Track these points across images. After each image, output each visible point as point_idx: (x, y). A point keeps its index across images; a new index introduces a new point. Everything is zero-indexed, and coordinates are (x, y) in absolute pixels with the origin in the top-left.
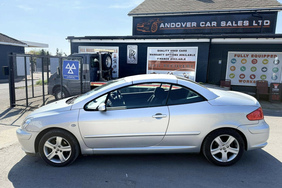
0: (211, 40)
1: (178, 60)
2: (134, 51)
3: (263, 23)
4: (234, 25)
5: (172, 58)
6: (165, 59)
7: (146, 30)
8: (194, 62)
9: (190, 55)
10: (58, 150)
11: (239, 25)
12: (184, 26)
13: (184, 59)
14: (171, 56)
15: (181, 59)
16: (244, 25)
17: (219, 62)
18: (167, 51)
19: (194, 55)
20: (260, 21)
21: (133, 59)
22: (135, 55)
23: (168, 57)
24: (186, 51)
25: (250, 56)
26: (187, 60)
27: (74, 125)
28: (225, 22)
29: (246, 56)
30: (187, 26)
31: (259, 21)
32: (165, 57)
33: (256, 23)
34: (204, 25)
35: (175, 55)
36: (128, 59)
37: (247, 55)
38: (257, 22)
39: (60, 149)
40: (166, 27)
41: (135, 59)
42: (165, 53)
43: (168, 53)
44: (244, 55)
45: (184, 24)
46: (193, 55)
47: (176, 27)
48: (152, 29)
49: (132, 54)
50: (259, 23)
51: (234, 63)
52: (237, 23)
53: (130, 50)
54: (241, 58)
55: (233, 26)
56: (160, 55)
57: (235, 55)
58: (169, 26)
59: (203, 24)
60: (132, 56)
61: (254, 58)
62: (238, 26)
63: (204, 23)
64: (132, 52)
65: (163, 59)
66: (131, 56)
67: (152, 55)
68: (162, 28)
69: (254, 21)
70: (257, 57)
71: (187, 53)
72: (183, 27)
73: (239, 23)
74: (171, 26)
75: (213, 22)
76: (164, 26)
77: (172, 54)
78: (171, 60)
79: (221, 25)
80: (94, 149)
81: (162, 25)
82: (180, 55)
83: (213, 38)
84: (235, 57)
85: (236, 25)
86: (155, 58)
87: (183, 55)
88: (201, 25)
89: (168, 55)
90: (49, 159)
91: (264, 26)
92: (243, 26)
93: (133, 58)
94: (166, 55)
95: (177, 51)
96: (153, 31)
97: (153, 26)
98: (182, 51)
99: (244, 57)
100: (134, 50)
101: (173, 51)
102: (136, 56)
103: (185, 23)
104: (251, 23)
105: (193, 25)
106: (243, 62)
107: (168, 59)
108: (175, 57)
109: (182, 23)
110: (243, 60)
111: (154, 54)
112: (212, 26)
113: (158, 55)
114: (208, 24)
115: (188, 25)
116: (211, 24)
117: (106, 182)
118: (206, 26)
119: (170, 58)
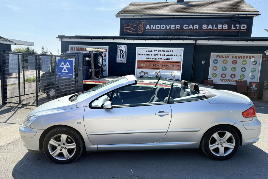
0: (196, 42)
1: (165, 60)
2: (123, 51)
3: (240, 27)
4: (214, 28)
5: (159, 58)
6: (152, 59)
7: (133, 31)
8: (179, 62)
9: (177, 55)
10: (63, 148)
11: (218, 28)
12: (168, 28)
13: (170, 59)
14: (158, 56)
15: (168, 59)
16: (223, 28)
17: (202, 62)
18: (155, 51)
19: (180, 55)
20: (238, 25)
21: (123, 58)
22: (124, 55)
23: (155, 57)
24: (173, 51)
25: (230, 57)
26: (173, 60)
27: (79, 123)
28: (206, 25)
29: (227, 57)
30: (172, 28)
31: (237, 25)
32: (153, 57)
33: (234, 27)
34: (187, 28)
35: (162, 55)
36: (118, 58)
37: (228, 57)
38: (235, 26)
39: (65, 146)
40: (151, 28)
41: (124, 58)
42: (153, 53)
43: (155, 53)
44: (226, 56)
45: (168, 27)
46: (179, 55)
47: (161, 29)
48: (139, 30)
49: (122, 54)
50: (237, 27)
51: (216, 63)
52: (217, 26)
53: (119, 50)
54: (222, 59)
55: (213, 29)
56: (148, 55)
57: (217, 56)
58: (154, 28)
59: (186, 27)
60: (121, 56)
61: (234, 59)
62: (218, 29)
63: (187, 25)
64: (122, 52)
65: (151, 59)
66: (121, 55)
67: (141, 55)
68: (148, 29)
69: (232, 25)
70: (236, 58)
71: (173, 54)
72: (167, 29)
73: (219, 27)
74: (157, 28)
75: (195, 25)
76: (150, 27)
77: (160, 54)
78: (159, 60)
79: (203, 28)
80: (99, 146)
81: (148, 27)
82: (167, 55)
83: (198, 40)
84: (217, 57)
85: (216, 28)
86: (143, 58)
87: (170, 55)
88: (184, 28)
89: (156, 55)
90: (54, 156)
91: (241, 29)
92: (223, 29)
93: (123, 57)
94: (154, 55)
95: (164, 51)
96: (140, 32)
97: (140, 27)
98: (169, 51)
99: (225, 58)
100: (123, 50)
101: (161, 51)
102: (125, 55)
103: (170, 25)
104: (229, 27)
105: (176, 27)
106: (225, 62)
107: (156, 59)
108: (162, 57)
109: (167, 25)
110: (224, 60)
111: (143, 54)
112: (195, 28)
113: (146, 55)
114: (191, 27)
115: (172, 27)
116: (193, 27)
117: (113, 178)
118: (189, 28)
119: (157, 58)
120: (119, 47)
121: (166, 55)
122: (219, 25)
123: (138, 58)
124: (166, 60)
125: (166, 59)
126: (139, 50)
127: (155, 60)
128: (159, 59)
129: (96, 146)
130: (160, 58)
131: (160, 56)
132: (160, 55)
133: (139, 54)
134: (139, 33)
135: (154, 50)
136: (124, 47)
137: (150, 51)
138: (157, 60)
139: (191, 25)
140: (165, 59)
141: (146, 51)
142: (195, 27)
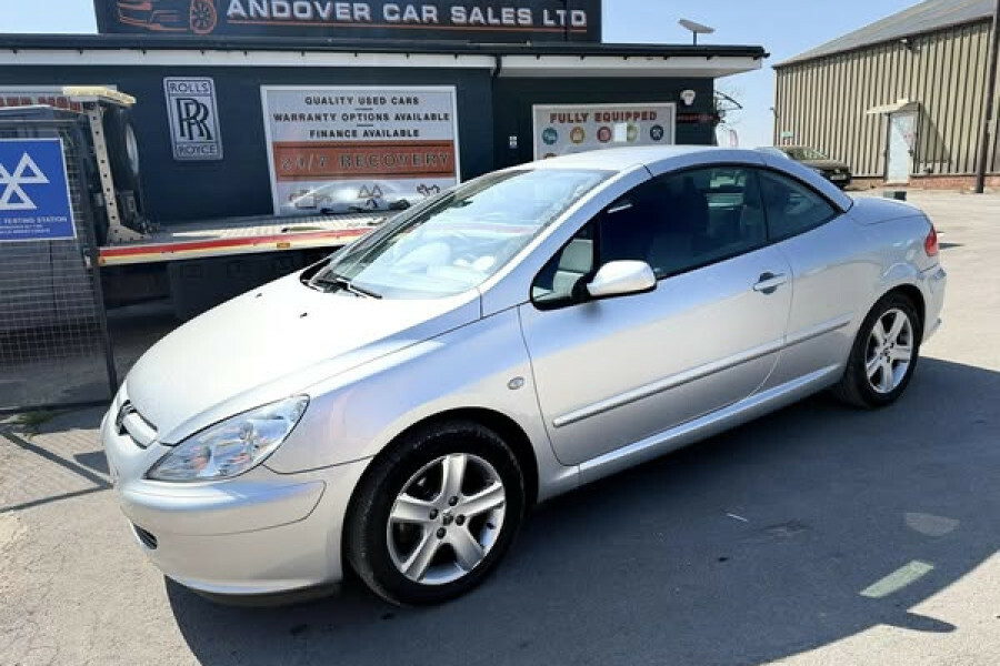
0: (499, 62)
1: (393, 138)
2: (198, 106)
3: (568, 18)
4: (492, 21)
5: (367, 129)
6: (340, 134)
7: (166, 25)
8: (448, 144)
9: (434, 117)
10: (447, 521)
11: (504, 21)
12: (324, 14)
13: (412, 132)
14: (363, 122)
15: (403, 133)
16: (521, 22)
17: (509, 141)
18: (346, 101)
19: (446, 116)
20: (561, 13)
21: (204, 139)
22: (210, 122)
23: (350, 125)
24: (416, 101)
25: (591, 118)
26: (422, 137)
28: (462, 8)
29: (580, 117)
30: (339, 16)
31: (558, 12)
32: (339, 125)
33: (550, 19)
34: (396, 17)
35: (379, 117)
36: (178, 138)
37: (585, 116)
38: (553, 16)
39: (456, 511)
40: (252, 13)
41: (209, 137)
42: (340, 110)
43: (350, 109)
44: (577, 115)
45: (324, 9)
46: (442, 117)
47: (292, 18)
48: (195, 21)
49: (194, 117)
50: (559, 17)
51: (552, 142)
52: (498, 15)
53: (178, 101)
54: (569, 127)
55: (489, 25)
56: (318, 118)
57: (553, 117)
58: (264, 13)
59: (392, 13)
60: (195, 128)
61: (603, 124)
62: (502, 25)
63: (396, 8)
64: (193, 109)
65: (332, 134)
66: (190, 125)
67: (286, 118)
68: (238, 17)
69: (546, 12)
70: (608, 120)
71: (422, 110)
72: (323, 21)
73: (504, 16)
74: (276, 14)
75: (425, 8)
76: (247, 10)
77: (368, 113)
78: (366, 139)
79: (454, 19)
80: (585, 466)
81: (235, 7)
82: (397, 118)
83: (506, 54)
84: (552, 122)
85: (496, 21)
86: (298, 133)
87: (409, 118)
88: (387, 17)
89: (353, 116)
90: (414, 578)
91: (573, 27)
92: (518, 25)
93: (202, 134)
94: (345, 117)
95: (383, 101)
96: (201, 28)
97: (197, 6)
98: (402, 101)
99: (578, 121)
100: (200, 99)
101: (369, 102)
102: (212, 122)
103: (329, 4)
104: (537, 18)
105: (357, 14)
106: (576, 137)
107: (354, 133)
108: (378, 125)
109: (318, 5)
110: (575, 130)
111: (294, 117)
112: (424, 19)
113: (310, 118)
114: (410, 13)
115: (338, 11)
116: (420, 14)
118: (405, 18)
119: (361, 131)
120: (175, 89)
121: (392, 117)
122: (504, 10)
123: (273, 133)
124: (396, 138)
125: (396, 134)
126: (272, 98)
127: (351, 139)
128: (366, 134)
129: (574, 470)
130: (371, 128)
131: (369, 122)
132: (371, 117)
133: (278, 118)
134: (197, 31)
135: (342, 99)
136: (201, 88)
137: (324, 101)
138: (360, 138)
139: (410, 8)
140: (391, 133)
141: (309, 101)
142: (425, 16)
